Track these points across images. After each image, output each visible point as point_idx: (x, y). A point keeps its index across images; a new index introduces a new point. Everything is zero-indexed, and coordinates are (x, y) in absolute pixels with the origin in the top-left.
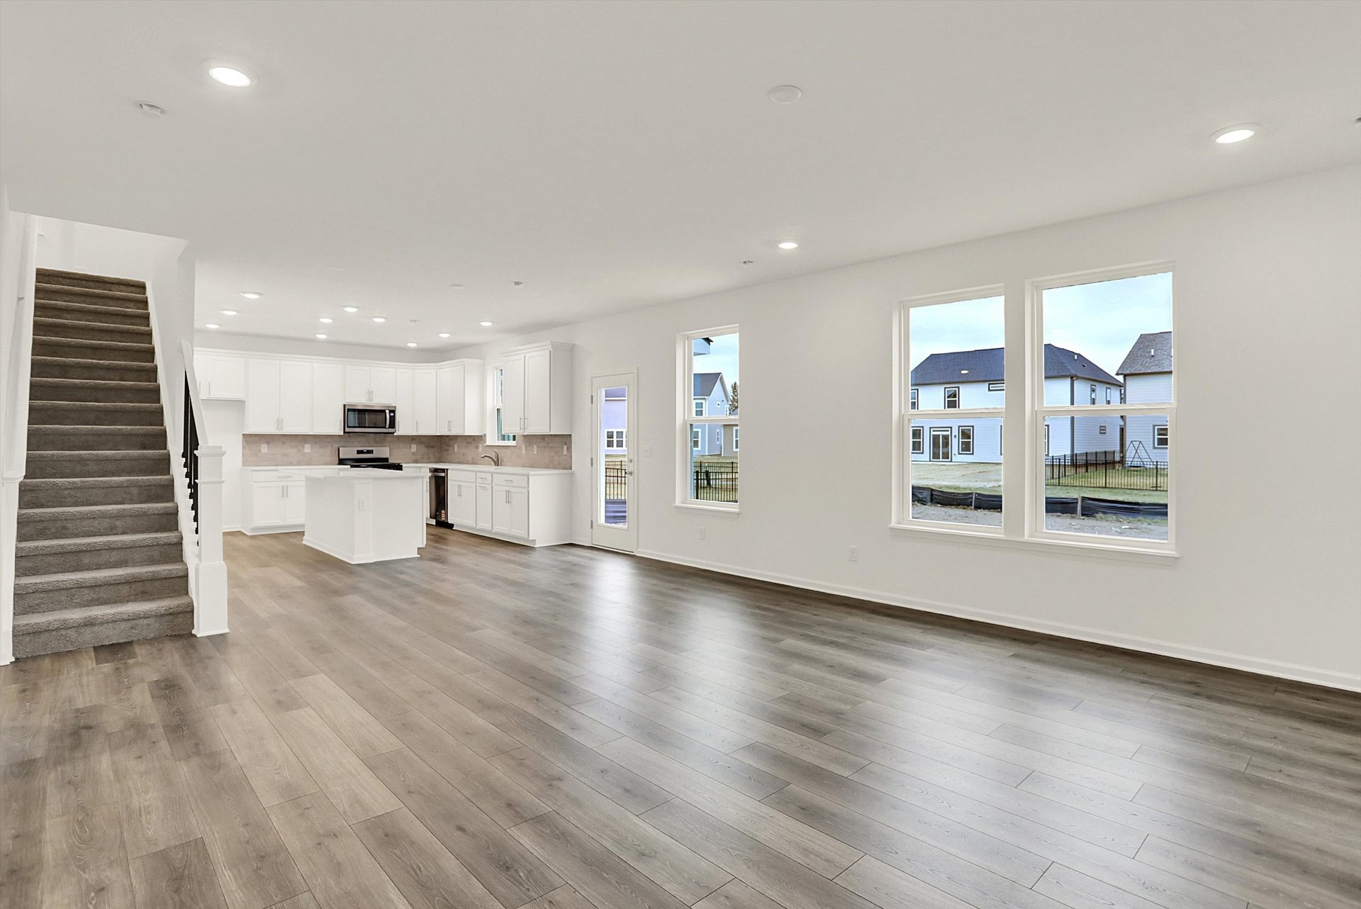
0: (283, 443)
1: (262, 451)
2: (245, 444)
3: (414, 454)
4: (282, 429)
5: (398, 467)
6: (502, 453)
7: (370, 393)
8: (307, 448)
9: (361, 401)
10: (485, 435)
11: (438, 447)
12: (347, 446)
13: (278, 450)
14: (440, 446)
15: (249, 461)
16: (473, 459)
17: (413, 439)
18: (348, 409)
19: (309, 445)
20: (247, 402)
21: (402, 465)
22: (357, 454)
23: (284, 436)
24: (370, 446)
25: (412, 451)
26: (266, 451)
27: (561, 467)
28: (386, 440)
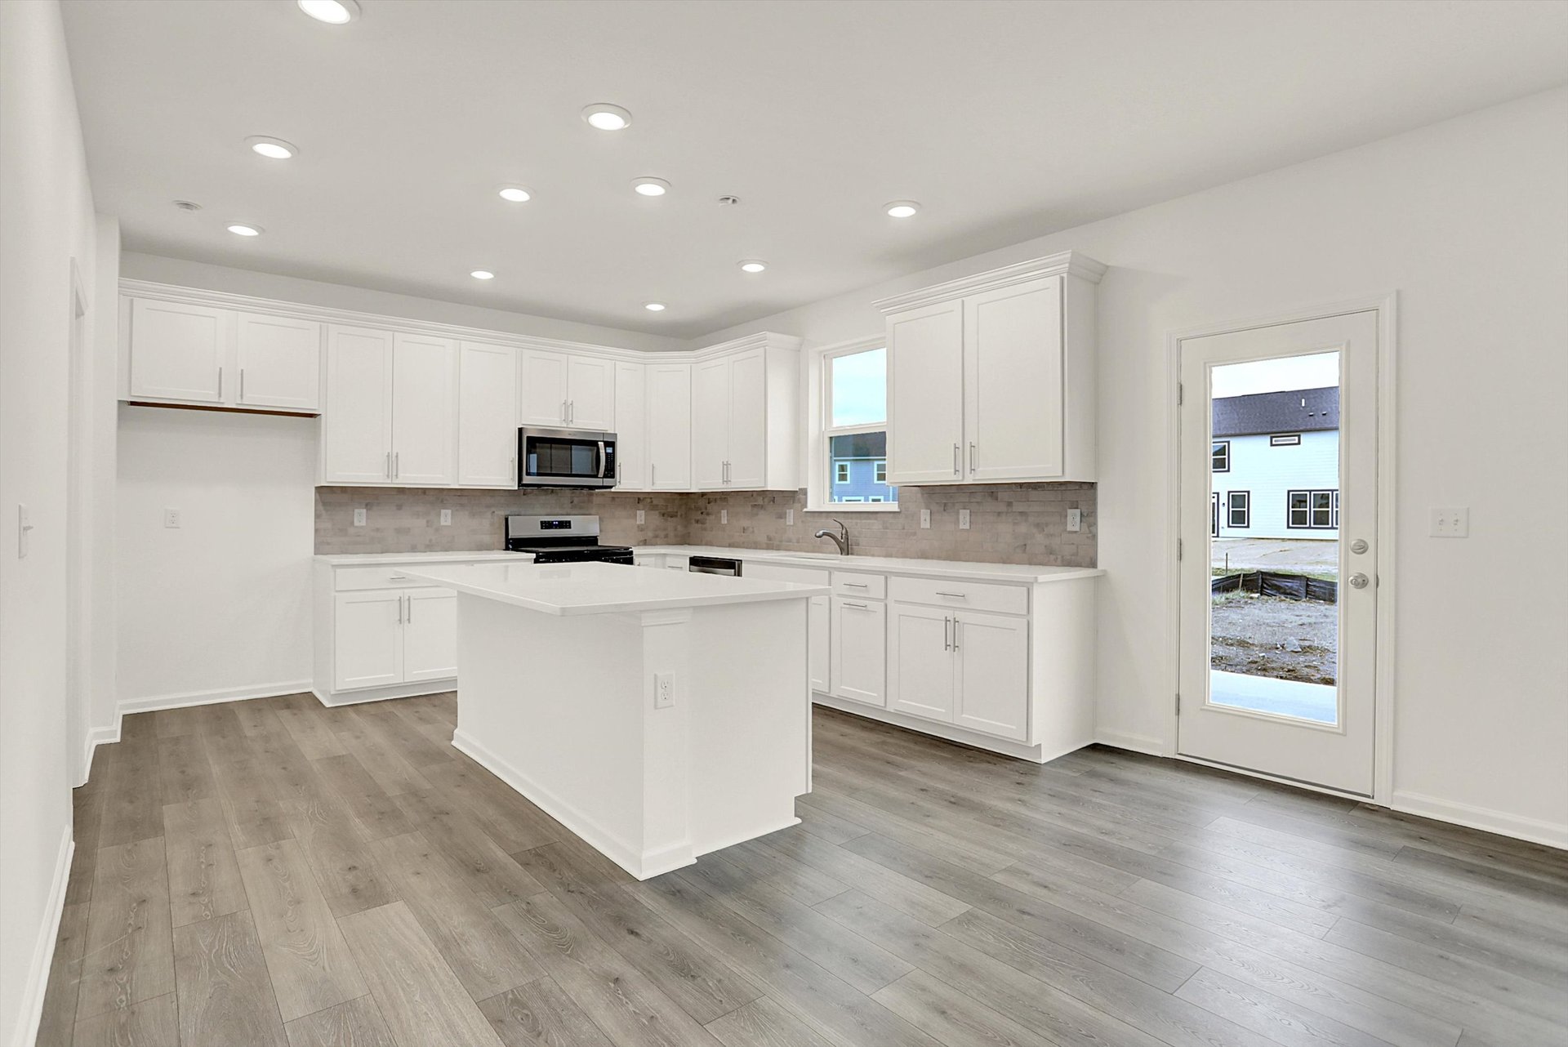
0: (399, 507)
1: (356, 523)
2: (321, 507)
3: (641, 529)
4: (396, 476)
5: (623, 557)
6: (855, 527)
7: (568, 406)
8: (446, 517)
9: (552, 423)
10: (804, 492)
11: (681, 515)
12: (523, 513)
13: (388, 520)
14: (686, 514)
15: (328, 544)
16: (769, 538)
17: (639, 499)
18: (528, 437)
19: (450, 511)
20: (323, 416)
21: (632, 552)
22: (542, 528)
23: (401, 491)
24: (564, 513)
25: (638, 523)
26: (363, 523)
27: (1056, 560)
28: (592, 503)
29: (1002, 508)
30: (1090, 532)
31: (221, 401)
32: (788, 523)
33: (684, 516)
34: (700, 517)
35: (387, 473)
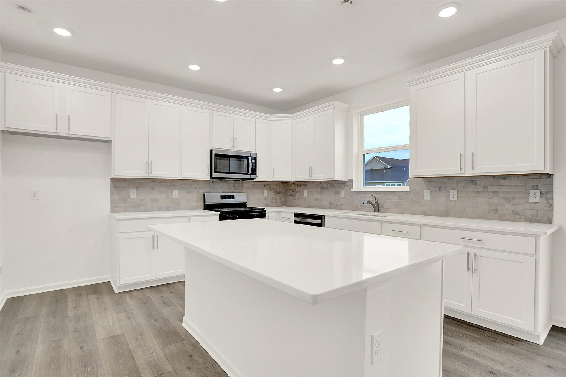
0: (153, 189)
1: (131, 197)
2: (113, 189)
3: (265, 199)
4: (151, 173)
5: (261, 214)
6: (381, 199)
7: (234, 139)
8: (176, 194)
9: (227, 148)
10: (351, 181)
11: (283, 192)
12: (212, 191)
13: (147, 195)
14: (285, 192)
15: (117, 207)
16: (331, 204)
17: (264, 185)
18: (215, 154)
19: (177, 190)
20: (113, 142)
21: (265, 210)
22: (221, 199)
23: (153, 180)
24: (231, 191)
25: (264, 196)
26: (135, 197)
27: (520, 218)
28: (243, 187)
29: (480, 189)
30: (548, 203)
31: (58, 132)
32: (341, 197)
33: (284, 193)
34: (292, 193)
35: (146, 171)
